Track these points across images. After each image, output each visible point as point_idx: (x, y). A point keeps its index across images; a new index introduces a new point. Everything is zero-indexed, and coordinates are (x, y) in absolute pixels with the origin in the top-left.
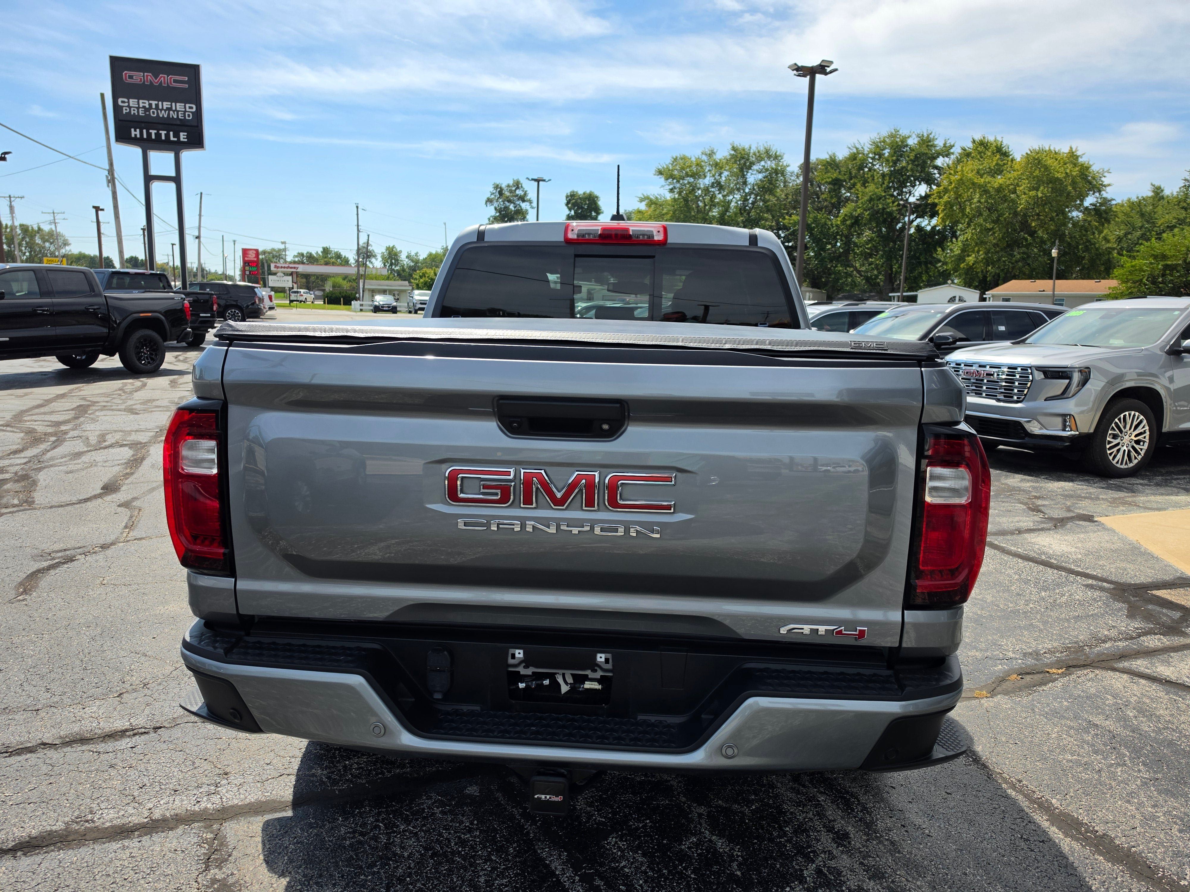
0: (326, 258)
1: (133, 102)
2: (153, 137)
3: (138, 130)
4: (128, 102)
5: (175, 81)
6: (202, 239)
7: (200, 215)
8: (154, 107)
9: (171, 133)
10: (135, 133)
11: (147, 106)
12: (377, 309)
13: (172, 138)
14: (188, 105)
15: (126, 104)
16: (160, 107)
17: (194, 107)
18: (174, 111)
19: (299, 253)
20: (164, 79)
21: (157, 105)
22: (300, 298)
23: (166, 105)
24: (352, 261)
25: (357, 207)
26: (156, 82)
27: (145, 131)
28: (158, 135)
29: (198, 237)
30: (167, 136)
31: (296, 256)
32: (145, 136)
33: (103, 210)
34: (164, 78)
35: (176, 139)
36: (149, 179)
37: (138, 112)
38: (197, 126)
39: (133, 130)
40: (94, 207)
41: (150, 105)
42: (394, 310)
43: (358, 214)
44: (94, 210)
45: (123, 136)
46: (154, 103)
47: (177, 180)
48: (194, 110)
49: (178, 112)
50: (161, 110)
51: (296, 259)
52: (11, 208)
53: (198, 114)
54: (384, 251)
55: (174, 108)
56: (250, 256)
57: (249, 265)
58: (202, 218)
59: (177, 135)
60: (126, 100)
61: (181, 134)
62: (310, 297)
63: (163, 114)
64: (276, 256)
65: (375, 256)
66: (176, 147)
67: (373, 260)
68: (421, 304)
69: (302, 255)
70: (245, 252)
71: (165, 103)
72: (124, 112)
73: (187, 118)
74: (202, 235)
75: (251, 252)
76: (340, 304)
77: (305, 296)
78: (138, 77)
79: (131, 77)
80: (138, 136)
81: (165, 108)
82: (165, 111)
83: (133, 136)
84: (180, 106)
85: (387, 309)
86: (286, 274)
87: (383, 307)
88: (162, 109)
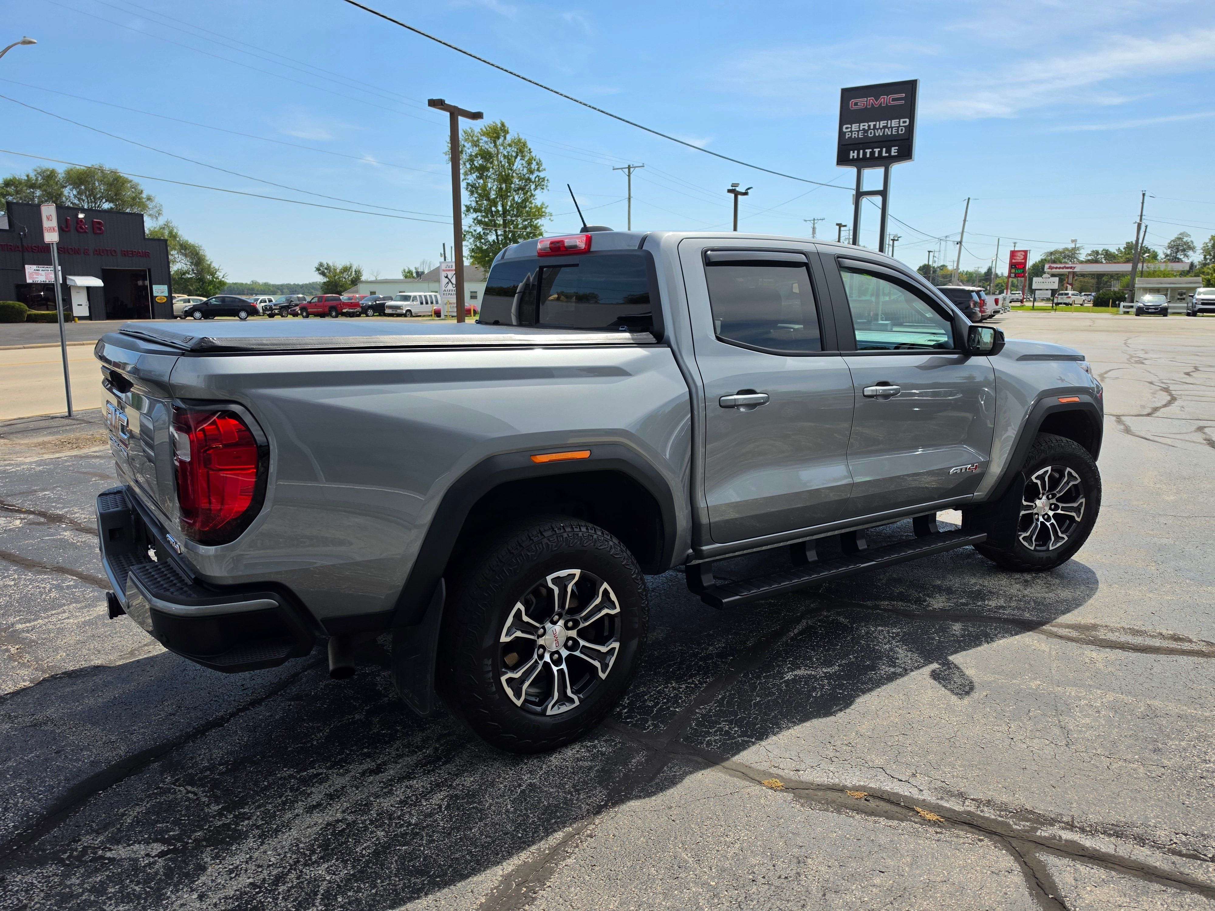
0: (1129, 254)
1: (855, 127)
2: (868, 156)
3: (856, 152)
4: (851, 128)
5: (894, 100)
6: (963, 244)
7: (965, 221)
8: (872, 127)
9: (884, 149)
10: (853, 155)
11: (867, 128)
12: (1141, 312)
13: (884, 154)
14: (902, 120)
15: (849, 130)
16: (877, 127)
17: (907, 120)
18: (888, 128)
19: (1093, 251)
20: (885, 100)
21: (875, 126)
22: (1067, 301)
23: (883, 123)
24: (1161, 256)
25: (1144, 195)
26: (877, 104)
27: (861, 151)
28: (872, 153)
29: (960, 243)
30: (880, 153)
31: (1090, 255)
32: (861, 156)
33: (845, 226)
34: (884, 98)
35: (887, 155)
36: (859, 195)
37: (858, 135)
38: (908, 139)
39: (851, 152)
40: (837, 224)
41: (869, 126)
42: (1163, 312)
43: (1143, 203)
44: (838, 227)
45: (843, 159)
46: (872, 124)
47: (883, 194)
48: (907, 124)
49: (892, 128)
50: (877, 129)
51: (1090, 258)
52: (814, 229)
53: (910, 129)
54: (1207, 241)
55: (889, 126)
56: (1018, 258)
57: (1015, 267)
58: (967, 223)
59: (889, 151)
60: (849, 126)
61: (893, 148)
62: (1079, 299)
63: (879, 133)
64: (1068, 256)
65: (1193, 249)
66: (886, 162)
67: (1190, 253)
68: (1203, 304)
69: (1097, 253)
70: (1013, 254)
71: (882, 122)
72: (847, 136)
73: (900, 132)
74: (964, 240)
75: (1019, 254)
76: (1108, 306)
77: (1073, 298)
78: (862, 103)
79: (856, 104)
80: (855, 157)
81: (881, 127)
82: (881, 129)
83: (851, 157)
84: (894, 123)
85: (1153, 310)
86: (1053, 275)
87: (1148, 309)
88: (879, 128)
